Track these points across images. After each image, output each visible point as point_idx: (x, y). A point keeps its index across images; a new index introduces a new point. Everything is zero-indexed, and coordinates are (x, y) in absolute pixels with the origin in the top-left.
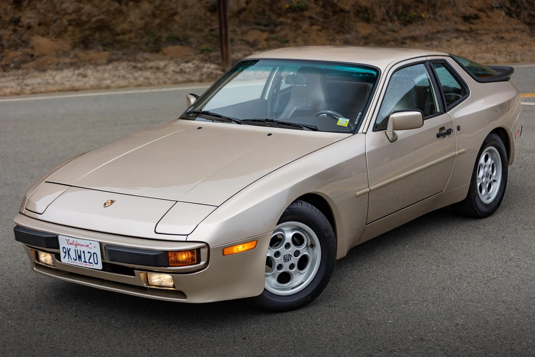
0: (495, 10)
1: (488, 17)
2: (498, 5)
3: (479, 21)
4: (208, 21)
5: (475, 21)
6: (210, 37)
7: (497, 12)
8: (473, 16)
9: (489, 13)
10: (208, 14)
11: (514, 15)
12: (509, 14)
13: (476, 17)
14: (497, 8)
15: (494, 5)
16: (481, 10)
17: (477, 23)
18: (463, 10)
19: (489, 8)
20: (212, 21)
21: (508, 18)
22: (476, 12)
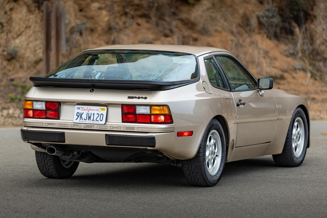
0: (298, 71)
1: (294, 78)
2: (300, 67)
3: (285, 82)
4: (6, 71)
5: (281, 82)
6: (12, 87)
7: (301, 74)
8: (278, 76)
9: (294, 75)
10: (5, 63)
11: (318, 78)
12: (313, 76)
13: (282, 78)
14: (299, 69)
15: (296, 67)
16: (286, 71)
17: (284, 84)
18: (268, 70)
19: (292, 70)
20: (10, 71)
21: (312, 80)
22: (280, 73)
